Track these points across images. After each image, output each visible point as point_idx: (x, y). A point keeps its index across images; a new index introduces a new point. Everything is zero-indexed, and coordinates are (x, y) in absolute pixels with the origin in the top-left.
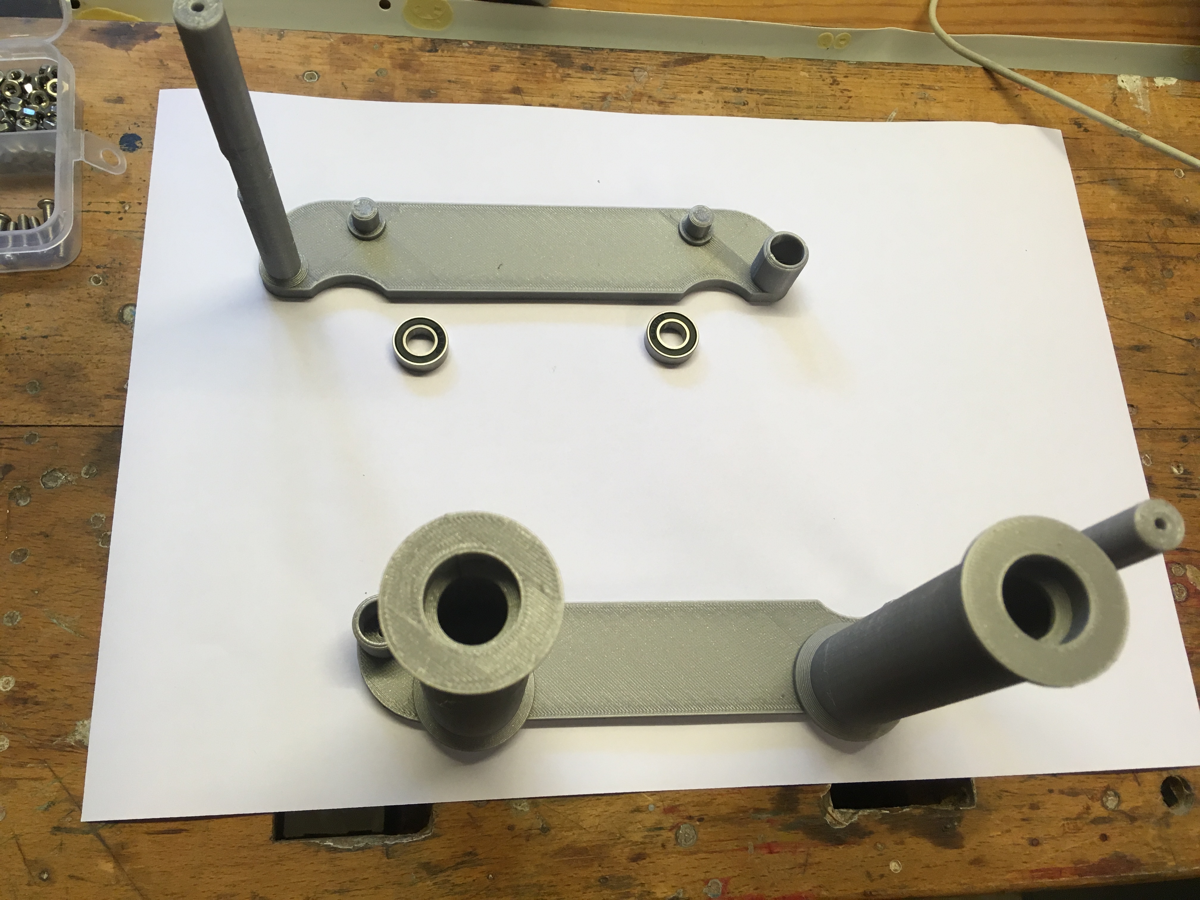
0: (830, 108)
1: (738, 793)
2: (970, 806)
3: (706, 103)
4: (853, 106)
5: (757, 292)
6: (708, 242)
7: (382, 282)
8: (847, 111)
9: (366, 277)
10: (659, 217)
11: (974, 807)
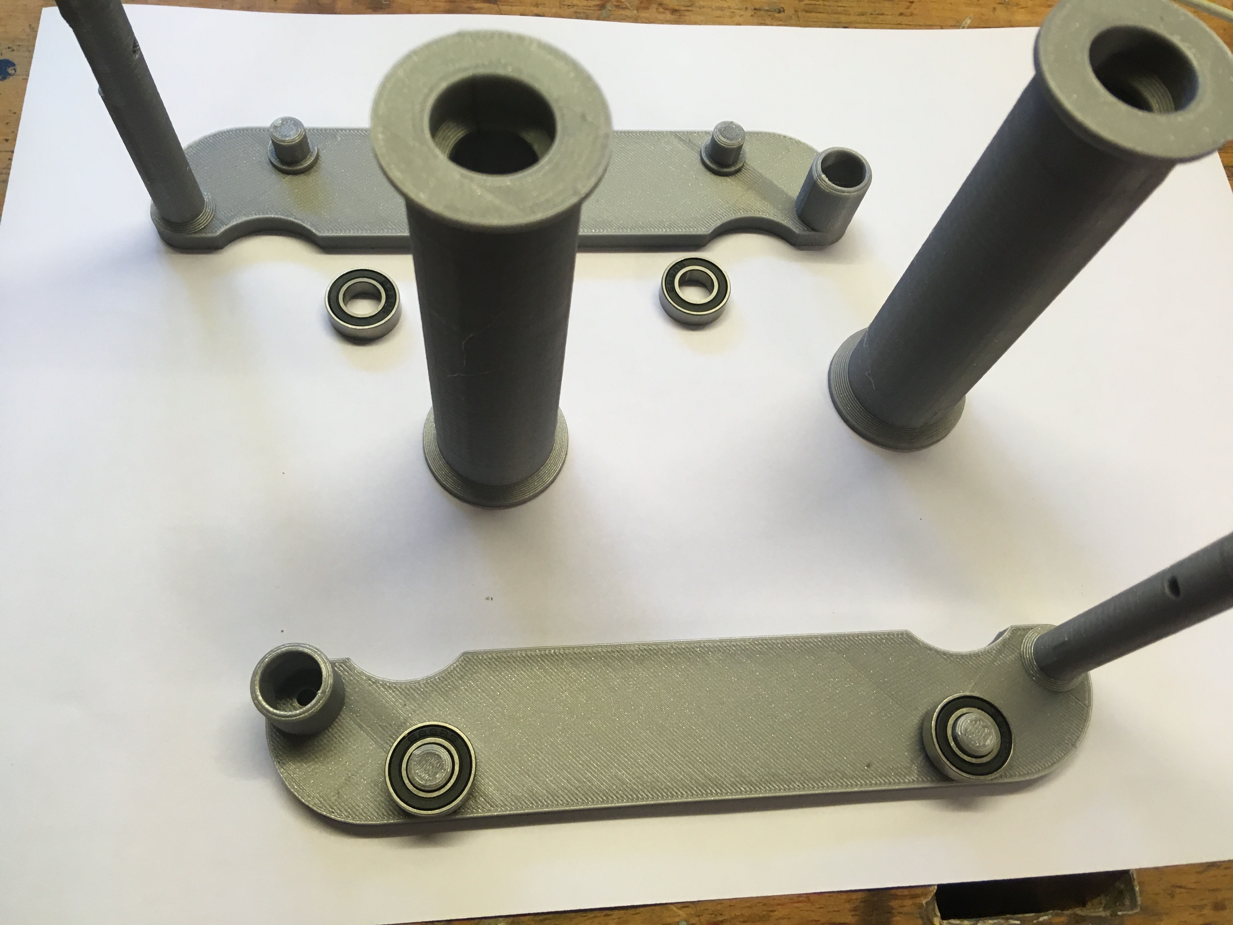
0: (888, 15)
1: (806, 902)
2: (1132, 909)
3: (731, 10)
4: (916, 12)
5: (805, 231)
6: (739, 171)
7: (312, 225)
8: (910, 18)
9: (292, 219)
10: (675, 141)
11: (1138, 910)
